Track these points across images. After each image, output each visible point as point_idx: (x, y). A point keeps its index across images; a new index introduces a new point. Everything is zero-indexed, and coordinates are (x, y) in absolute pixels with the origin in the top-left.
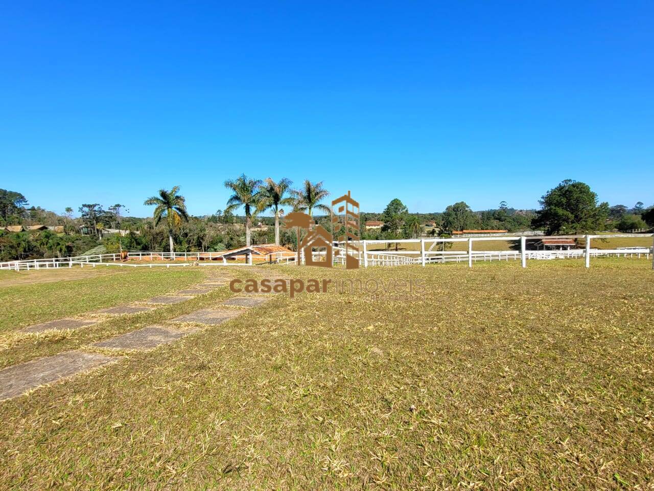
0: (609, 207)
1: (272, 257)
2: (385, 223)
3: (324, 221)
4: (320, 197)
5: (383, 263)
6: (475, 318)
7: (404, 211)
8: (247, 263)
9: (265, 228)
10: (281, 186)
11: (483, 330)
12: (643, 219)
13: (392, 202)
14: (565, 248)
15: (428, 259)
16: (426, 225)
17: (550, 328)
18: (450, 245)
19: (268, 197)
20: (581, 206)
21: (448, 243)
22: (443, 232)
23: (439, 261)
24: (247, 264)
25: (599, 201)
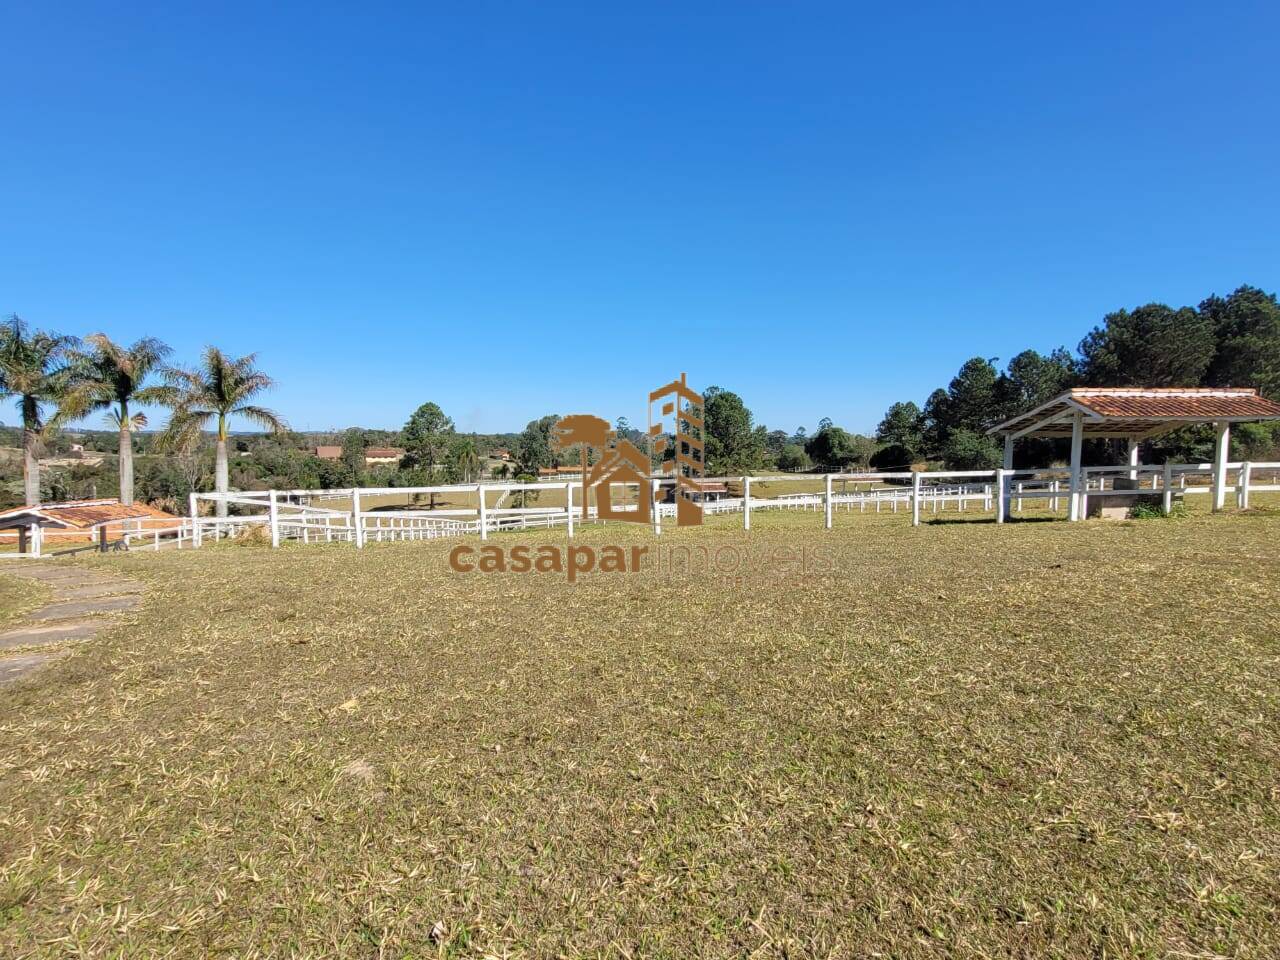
0: (767, 432)
1: (107, 532)
2: (408, 451)
3: (263, 445)
4: (249, 390)
5: (403, 534)
6: (581, 646)
7: (447, 428)
8: (23, 550)
9: (94, 460)
10: (140, 357)
11: (597, 671)
12: (807, 451)
13: (420, 409)
14: (713, 498)
15: (494, 523)
16: (491, 457)
17: (707, 650)
18: (535, 495)
19: (97, 380)
20: (731, 430)
21: (532, 491)
22: (522, 470)
23: (515, 526)
24: (23, 555)
25: (755, 423)
